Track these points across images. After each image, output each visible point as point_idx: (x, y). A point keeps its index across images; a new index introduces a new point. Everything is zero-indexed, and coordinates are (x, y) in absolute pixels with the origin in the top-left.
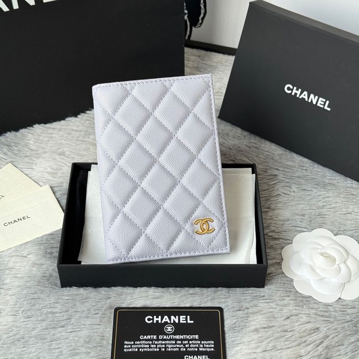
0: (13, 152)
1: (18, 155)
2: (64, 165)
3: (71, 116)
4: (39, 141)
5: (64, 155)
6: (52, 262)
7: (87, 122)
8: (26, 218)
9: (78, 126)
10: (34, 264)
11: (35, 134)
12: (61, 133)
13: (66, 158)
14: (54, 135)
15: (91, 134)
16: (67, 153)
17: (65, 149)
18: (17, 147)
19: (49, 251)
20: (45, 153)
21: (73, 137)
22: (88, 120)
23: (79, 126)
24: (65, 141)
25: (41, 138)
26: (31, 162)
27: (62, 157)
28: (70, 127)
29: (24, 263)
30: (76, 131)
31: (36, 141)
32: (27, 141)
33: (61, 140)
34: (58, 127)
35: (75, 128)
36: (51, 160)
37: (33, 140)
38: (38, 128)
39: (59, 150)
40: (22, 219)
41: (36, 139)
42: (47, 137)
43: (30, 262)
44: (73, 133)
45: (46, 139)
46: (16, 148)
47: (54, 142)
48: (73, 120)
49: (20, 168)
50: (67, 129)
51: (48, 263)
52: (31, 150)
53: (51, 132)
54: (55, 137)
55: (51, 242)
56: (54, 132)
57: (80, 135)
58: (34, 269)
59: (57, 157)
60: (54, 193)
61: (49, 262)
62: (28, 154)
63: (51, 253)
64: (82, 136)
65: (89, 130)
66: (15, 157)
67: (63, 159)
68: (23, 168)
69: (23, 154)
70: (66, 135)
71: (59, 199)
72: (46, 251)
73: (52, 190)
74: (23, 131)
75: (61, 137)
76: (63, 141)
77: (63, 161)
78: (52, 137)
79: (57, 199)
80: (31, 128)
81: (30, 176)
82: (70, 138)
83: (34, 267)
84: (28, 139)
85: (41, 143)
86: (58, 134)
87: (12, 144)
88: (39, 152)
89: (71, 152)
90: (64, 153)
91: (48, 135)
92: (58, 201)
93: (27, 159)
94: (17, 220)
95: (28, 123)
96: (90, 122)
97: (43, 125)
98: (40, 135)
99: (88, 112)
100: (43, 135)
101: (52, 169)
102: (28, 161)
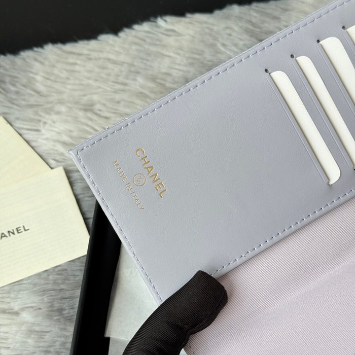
0: (8, 95)
1: (16, 102)
2: (92, 131)
3: (107, 33)
4: (53, 78)
5: (91, 111)
6: (61, 329)
7: (134, 47)
8: (22, 230)
9: (118, 53)
10: (30, 332)
11: (46, 63)
12: (90, 65)
13: (95, 118)
14: (77, 68)
15: (138, 73)
16: (98, 107)
17: (95, 98)
18: (14, 85)
19: (57, 305)
20: (61, 102)
21: (109, 75)
22: (136, 44)
23: (121, 53)
24: (96, 80)
25: (56, 71)
26: (37, 118)
27: (89, 115)
28: (104, 55)
29: (14, 328)
30: (114, 62)
31: (47, 76)
32: (31, 75)
33: (89, 78)
34: (86, 52)
35: (112, 57)
36: (69, 119)
37: (41, 74)
38: (51, 51)
39: (85, 98)
40: (16, 232)
41: (47, 73)
42: (66, 70)
43: (23, 328)
44: (110, 66)
45: (64, 75)
46: (12, 88)
47: (77, 82)
48: (111, 42)
49: (18, 128)
50: (100, 59)
51: (53, 329)
52: (38, 92)
53: (71, 60)
54: (79, 72)
55: (62, 287)
56: (79, 62)
57: (121, 72)
58: (30, 341)
59: (81, 113)
60: (71, 184)
61: (55, 330)
62: (32, 100)
63: (60, 311)
64: (124, 73)
65: (136, 64)
66: (10, 105)
67: (91, 120)
68: (23, 129)
69: (24, 100)
70: (97, 70)
71: (80, 197)
72: (52, 306)
73: (69, 178)
74: (26, 54)
75: (90, 72)
76: (90, 82)
77: (90, 123)
78: (74, 71)
79: (76, 196)
80: (39, 50)
81: (34, 144)
82: (104, 76)
83: (29, 337)
84: (34, 71)
85: (55, 81)
86: (84, 66)
87: (7, 79)
88: (51, 99)
89: (104, 105)
90: (92, 105)
91: (68, 67)
92: (78, 202)
93: (29, 113)
94: (7, 234)
95: (36, 40)
96: (138, 48)
97: (60, 45)
98: (54, 66)
99: (136, 27)
100: (59, 66)
101: (71, 137)
102: (32, 116)
